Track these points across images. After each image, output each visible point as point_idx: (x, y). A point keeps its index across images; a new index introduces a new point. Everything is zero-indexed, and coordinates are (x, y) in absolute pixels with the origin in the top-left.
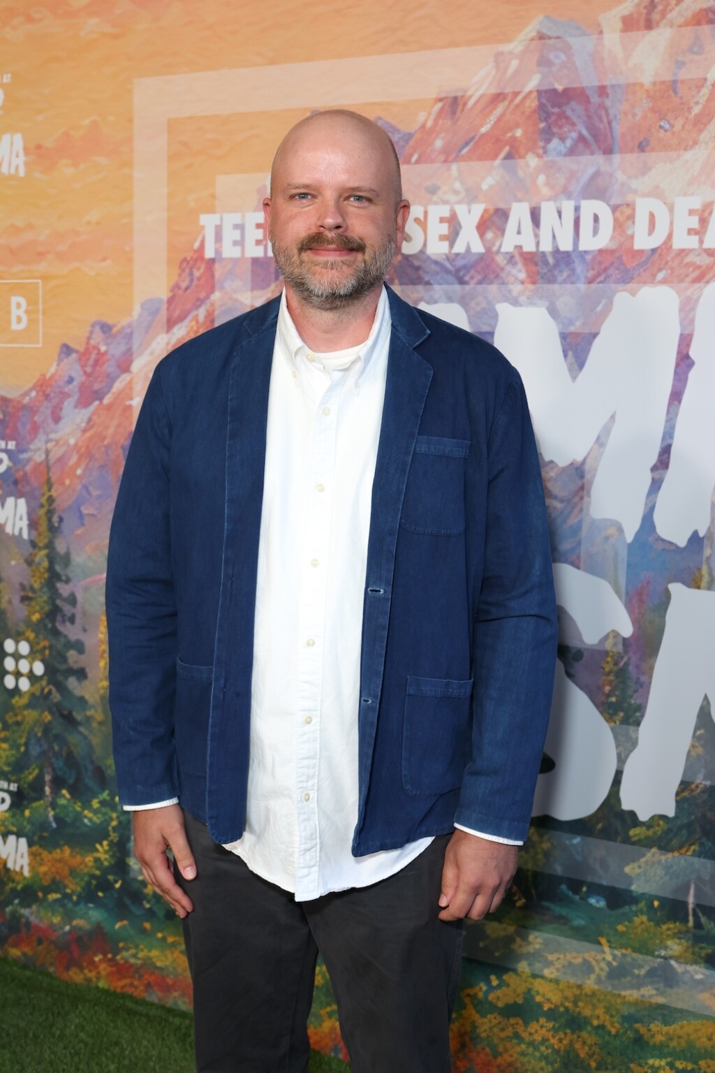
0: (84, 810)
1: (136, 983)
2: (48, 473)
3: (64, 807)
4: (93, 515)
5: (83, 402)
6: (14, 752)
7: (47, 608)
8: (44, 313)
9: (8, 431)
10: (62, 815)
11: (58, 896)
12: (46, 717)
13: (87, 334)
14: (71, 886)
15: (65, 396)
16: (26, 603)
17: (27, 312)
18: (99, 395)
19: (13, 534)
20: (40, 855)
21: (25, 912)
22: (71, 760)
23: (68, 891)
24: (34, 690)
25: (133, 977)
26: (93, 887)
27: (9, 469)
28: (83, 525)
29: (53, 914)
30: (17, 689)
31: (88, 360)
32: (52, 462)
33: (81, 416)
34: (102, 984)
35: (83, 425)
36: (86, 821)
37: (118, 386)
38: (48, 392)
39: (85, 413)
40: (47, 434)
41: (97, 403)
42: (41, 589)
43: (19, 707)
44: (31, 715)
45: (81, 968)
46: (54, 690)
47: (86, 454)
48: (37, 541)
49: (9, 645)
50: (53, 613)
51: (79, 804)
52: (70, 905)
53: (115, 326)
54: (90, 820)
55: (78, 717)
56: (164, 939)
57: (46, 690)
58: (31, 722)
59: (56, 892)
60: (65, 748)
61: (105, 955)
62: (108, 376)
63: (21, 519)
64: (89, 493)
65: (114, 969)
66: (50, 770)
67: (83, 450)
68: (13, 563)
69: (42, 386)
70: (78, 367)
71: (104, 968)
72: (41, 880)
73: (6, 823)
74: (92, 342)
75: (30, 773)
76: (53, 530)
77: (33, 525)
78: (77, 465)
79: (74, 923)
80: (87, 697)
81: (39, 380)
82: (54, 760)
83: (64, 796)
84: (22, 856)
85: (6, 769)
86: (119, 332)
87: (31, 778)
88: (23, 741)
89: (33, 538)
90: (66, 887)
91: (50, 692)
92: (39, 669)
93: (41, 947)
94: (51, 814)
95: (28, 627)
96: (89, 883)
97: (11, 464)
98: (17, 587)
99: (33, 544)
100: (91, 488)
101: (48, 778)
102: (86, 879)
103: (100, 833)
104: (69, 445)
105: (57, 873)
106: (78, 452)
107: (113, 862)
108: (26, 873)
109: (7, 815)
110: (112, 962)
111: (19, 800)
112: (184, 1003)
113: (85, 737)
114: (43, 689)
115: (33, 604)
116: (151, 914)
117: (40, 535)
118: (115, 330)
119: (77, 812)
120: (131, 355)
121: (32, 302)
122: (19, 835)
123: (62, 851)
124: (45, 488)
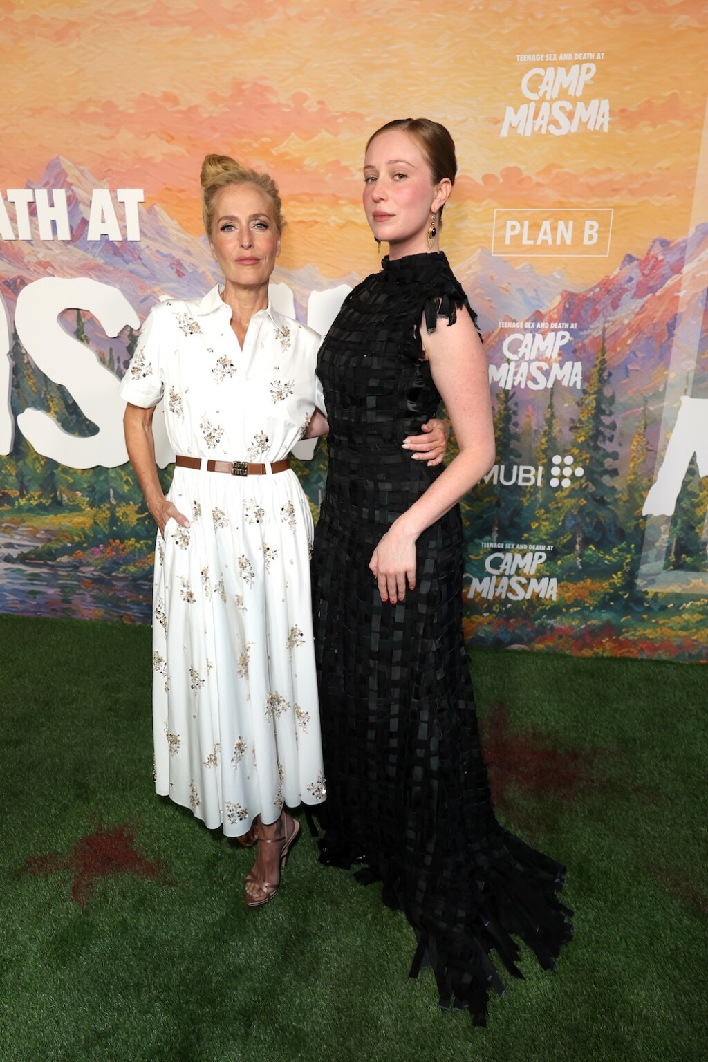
0: (605, 556)
1: (632, 650)
2: (603, 344)
3: (590, 555)
4: (638, 370)
5: (639, 294)
6: (553, 526)
7: (591, 433)
8: (612, 233)
9: (572, 316)
10: (587, 560)
11: (579, 609)
12: (582, 502)
13: (648, 248)
14: (589, 601)
15: (623, 290)
16: (574, 431)
17: (598, 232)
18: (653, 290)
19: (568, 385)
20: (567, 586)
21: (551, 622)
22: (599, 527)
23: (587, 605)
24: (574, 486)
25: (631, 647)
26: (606, 600)
27: (570, 342)
28: (628, 377)
29: (573, 620)
30: (560, 487)
31: (647, 265)
32: (607, 336)
33: (637, 304)
34: (605, 655)
35: (637, 310)
36: (606, 562)
37: (669, 283)
38: (609, 288)
39: (640, 302)
40: (605, 317)
41: (650, 295)
42: (588, 420)
43: (561, 498)
44: (569, 502)
45: (591, 648)
46: (590, 484)
47: (637, 329)
48: (588, 389)
49: (557, 459)
50: (597, 435)
51: (602, 552)
52: (587, 613)
53: (672, 241)
54: (609, 561)
55: (608, 499)
56: (657, 622)
57: (584, 486)
58: (569, 507)
59: (577, 607)
60: (595, 520)
61: (610, 637)
62: (662, 276)
63: (576, 375)
64: (636, 356)
65: (617, 644)
66: (581, 534)
67: (634, 328)
68: (566, 405)
69: (605, 284)
70: (638, 271)
71: (608, 646)
72: (566, 601)
73: (542, 571)
74: (652, 253)
75: (566, 538)
76: (602, 381)
77: (586, 379)
78: (628, 337)
79: (589, 623)
80: (617, 486)
81: (603, 280)
82: (585, 528)
83: (591, 549)
84: (552, 589)
85: (545, 537)
86: (676, 246)
87: (565, 541)
88: (561, 518)
89: (584, 388)
90: (585, 602)
91: (587, 486)
92: (580, 472)
93: (561, 640)
94: (580, 560)
95: (573, 446)
96: (603, 599)
97: (571, 339)
98: (568, 420)
99: (585, 392)
100: (638, 353)
101: (578, 539)
102: (602, 596)
103: (616, 567)
104: (623, 324)
105: (579, 595)
106: (630, 329)
107: (624, 583)
108: (554, 598)
109: (543, 565)
110: (617, 641)
111: (552, 556)
112: (666, 655)
113: (612, 511)
114: (581, 485)
115: (580, 431)
116: (649, 609)
117: (591, 386)
118: (671, 245)
119: (599, 557)
120: (683, 262)
121: (604, 225)
122: (550, 577)
123: (584, 582)
124: (600, 354)
